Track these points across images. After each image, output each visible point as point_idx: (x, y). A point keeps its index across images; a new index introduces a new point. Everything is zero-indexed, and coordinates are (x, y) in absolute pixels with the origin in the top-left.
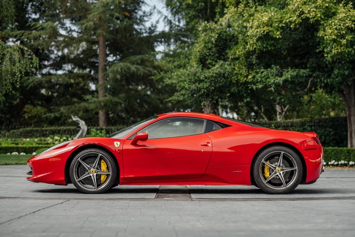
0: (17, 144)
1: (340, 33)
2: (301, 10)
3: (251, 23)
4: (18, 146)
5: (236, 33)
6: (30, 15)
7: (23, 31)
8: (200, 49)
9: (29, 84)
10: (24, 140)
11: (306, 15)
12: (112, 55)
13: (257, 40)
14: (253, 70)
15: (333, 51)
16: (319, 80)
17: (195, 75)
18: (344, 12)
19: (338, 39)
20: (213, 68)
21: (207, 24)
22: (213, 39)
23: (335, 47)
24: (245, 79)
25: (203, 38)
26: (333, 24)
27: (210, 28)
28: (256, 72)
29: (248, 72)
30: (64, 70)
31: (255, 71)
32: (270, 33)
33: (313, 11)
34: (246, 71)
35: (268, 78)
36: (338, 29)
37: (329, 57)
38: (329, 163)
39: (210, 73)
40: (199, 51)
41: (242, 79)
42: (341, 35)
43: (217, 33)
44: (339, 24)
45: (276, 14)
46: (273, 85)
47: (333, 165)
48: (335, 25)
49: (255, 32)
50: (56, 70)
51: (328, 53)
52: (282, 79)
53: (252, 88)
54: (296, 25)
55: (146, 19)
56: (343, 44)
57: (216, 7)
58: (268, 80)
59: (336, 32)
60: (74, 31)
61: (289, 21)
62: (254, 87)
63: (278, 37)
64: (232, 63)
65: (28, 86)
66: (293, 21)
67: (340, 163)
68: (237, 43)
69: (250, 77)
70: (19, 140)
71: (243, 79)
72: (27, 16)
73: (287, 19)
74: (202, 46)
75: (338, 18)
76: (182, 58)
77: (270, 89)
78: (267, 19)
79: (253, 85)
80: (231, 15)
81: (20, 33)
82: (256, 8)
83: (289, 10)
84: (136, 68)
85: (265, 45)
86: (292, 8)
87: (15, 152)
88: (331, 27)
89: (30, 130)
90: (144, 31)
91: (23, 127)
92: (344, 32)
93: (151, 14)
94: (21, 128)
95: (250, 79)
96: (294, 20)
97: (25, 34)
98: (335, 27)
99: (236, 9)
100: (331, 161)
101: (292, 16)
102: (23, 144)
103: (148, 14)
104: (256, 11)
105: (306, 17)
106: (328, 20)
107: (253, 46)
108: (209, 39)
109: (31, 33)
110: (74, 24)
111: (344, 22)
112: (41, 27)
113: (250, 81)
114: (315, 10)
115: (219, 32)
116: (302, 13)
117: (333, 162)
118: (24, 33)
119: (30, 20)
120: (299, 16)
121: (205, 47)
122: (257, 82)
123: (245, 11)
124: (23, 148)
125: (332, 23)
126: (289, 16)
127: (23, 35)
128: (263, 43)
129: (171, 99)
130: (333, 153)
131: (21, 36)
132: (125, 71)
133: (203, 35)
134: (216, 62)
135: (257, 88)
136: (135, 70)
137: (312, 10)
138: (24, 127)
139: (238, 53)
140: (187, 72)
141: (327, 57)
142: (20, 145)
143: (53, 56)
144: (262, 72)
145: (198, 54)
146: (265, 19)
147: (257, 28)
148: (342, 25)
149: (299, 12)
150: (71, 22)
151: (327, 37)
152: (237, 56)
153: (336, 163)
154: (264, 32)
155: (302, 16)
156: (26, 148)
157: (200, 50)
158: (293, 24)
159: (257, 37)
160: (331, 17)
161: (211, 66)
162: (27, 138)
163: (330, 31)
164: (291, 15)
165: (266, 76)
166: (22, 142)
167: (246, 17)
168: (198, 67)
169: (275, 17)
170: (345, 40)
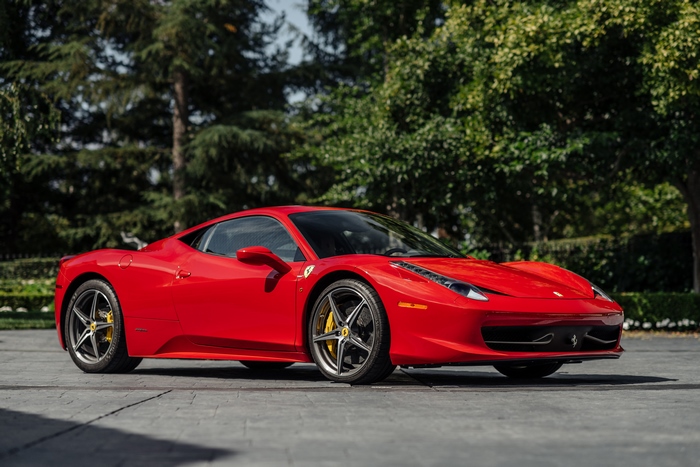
0: (10, 291)
1: (686, 56)
2: (604, 9)
3: (502, 37)
4: (11, 294)
5: (468, 59)
6: (32, 32)
7: (20, 62)
8: (392, 91)
9: (32, 169)
10: (24, 282)
11: (615, 20)
12: (198, 113)
13: (515, 73)
14: (502, 135)
15: (672, 94)
16: (639, 155)
17: (382, 146)
18: (693, 14)
19: (682, 69)
20: (421, 131)
21: (408, 42)
22: (419, 72)
23: (675, 86)
24: (487, 153)
25: (397, 70)
26: (671, 37)
27: (414, 50)
28: (508, 139)
29: (493, 139)
30: (101, 142)
31: (506, 136)
32: (541, 58)
33: (630, 12)
34: (488, 136)
35: (536, 149)
36: (681, 48)
37: (662, 106)
38: (658, 325)
39: (415, 139)
40: (390, 97)
41: (479, 153)
42: (687, 60)
43: (428, 60)
44: (682, 37)
45: (551, 18)
46: (546, 165)
47: (666, 329)
48: (674, 41)
49: (511, 55)
50: (85, 142)
51: (658, 98)
52: (564, 152)
53: (502, 170)
54: (592, 42)
55: (266, 39)
56: (691, 78)
57: (418, 11)
58: (534, 154)
59: (677, 54)
60: (121, 63)
61: (580, 33)
62: (506, 169)
63: (557, 65)
64: (459, 121)
65: (29, 173)
66: (588, 33)
67: (680, 324)
68: (468, 80)
69: (496, 148)
70: (13, 283)
71: (481, 153)
72: (27, 33)
73: (576, 29)
74: (397, 86)
75: (681, 26)
76: (347, 116)
77: (540, 173)
78: (534, 28)
79: (503, 166)
80: (459, 21)
81: (15, 66)
82: (510, 7)
83: (578, 10)
84: (250, 135)
85: (529, 83)
86: (586, 7)
87: (7, 305)
88: (666, 44)
89: (34, 263)
90: (261, 64)
91: (20, 256)
92: (694, 54)
93: (277, 29)
94: (17, 258)
95: (497, 152)
96: (590, 30)
97: (26, 66)
98: (675, 44)
99: (469, 10)
100: (661, 321)
101: (586, 22)
102: (21, 291)
103: (271, 29)
104: (511, 12)
105: (615, 24)
106: (660, 30)
107: (505, 84)
108: (411, 71)
109: (37, 67)
110: (122, 51)
111: (693, 35)
112: (56, 54)
113: (496, 155)
114: (633, 9)
115: (431, 57)
116: (607, 15)
117: (665, 322)
118: (23, 65)
119: (33, 39)
120: (600, 22)
121: (403, 87)
122: (512, 159)
123: (488, 13)
124: (22, 298)
125: (668, 36)
126: (579, 21)
127: (20, 69)
128: (525, 78)
129: (324, 197)
130: (665, 304)
131: (16, 72)
132: (228, 142)
133: (399, 63)
134: (427, 118)
135: (511, 172)
136: (248, 139)
137: (627, 9)
138: (24, 257)
139: (471, 100)
140: (368, 139)
141: (658, 106)
142: (16, 294)
143: (78, 114)
144: (523, 139)
145: (389, 102)
146: (531, 28)
147: (515, 48)
148: (689, 39)
149: (600, 14)
150: (114, 46)
151: (660, 65)
152: (469, 106)
153: (672, 325)
154: (529, 55)
155: (607, 23)
156: (28, 298)
157: (393, 94)
158: (588, 39)
159: (515, 66)
160: (666, 25)
161: (416, 127)
162: (30, 279)
163: (665, 53)
164: (583, 20)
165: (532, 147)
166: (20, 288)
167: (491, 25)
168: (388, 129)
169: (552, 25)
170: (696, 71)
